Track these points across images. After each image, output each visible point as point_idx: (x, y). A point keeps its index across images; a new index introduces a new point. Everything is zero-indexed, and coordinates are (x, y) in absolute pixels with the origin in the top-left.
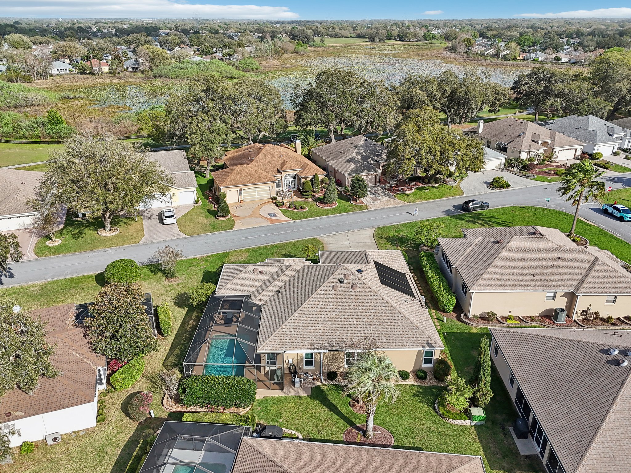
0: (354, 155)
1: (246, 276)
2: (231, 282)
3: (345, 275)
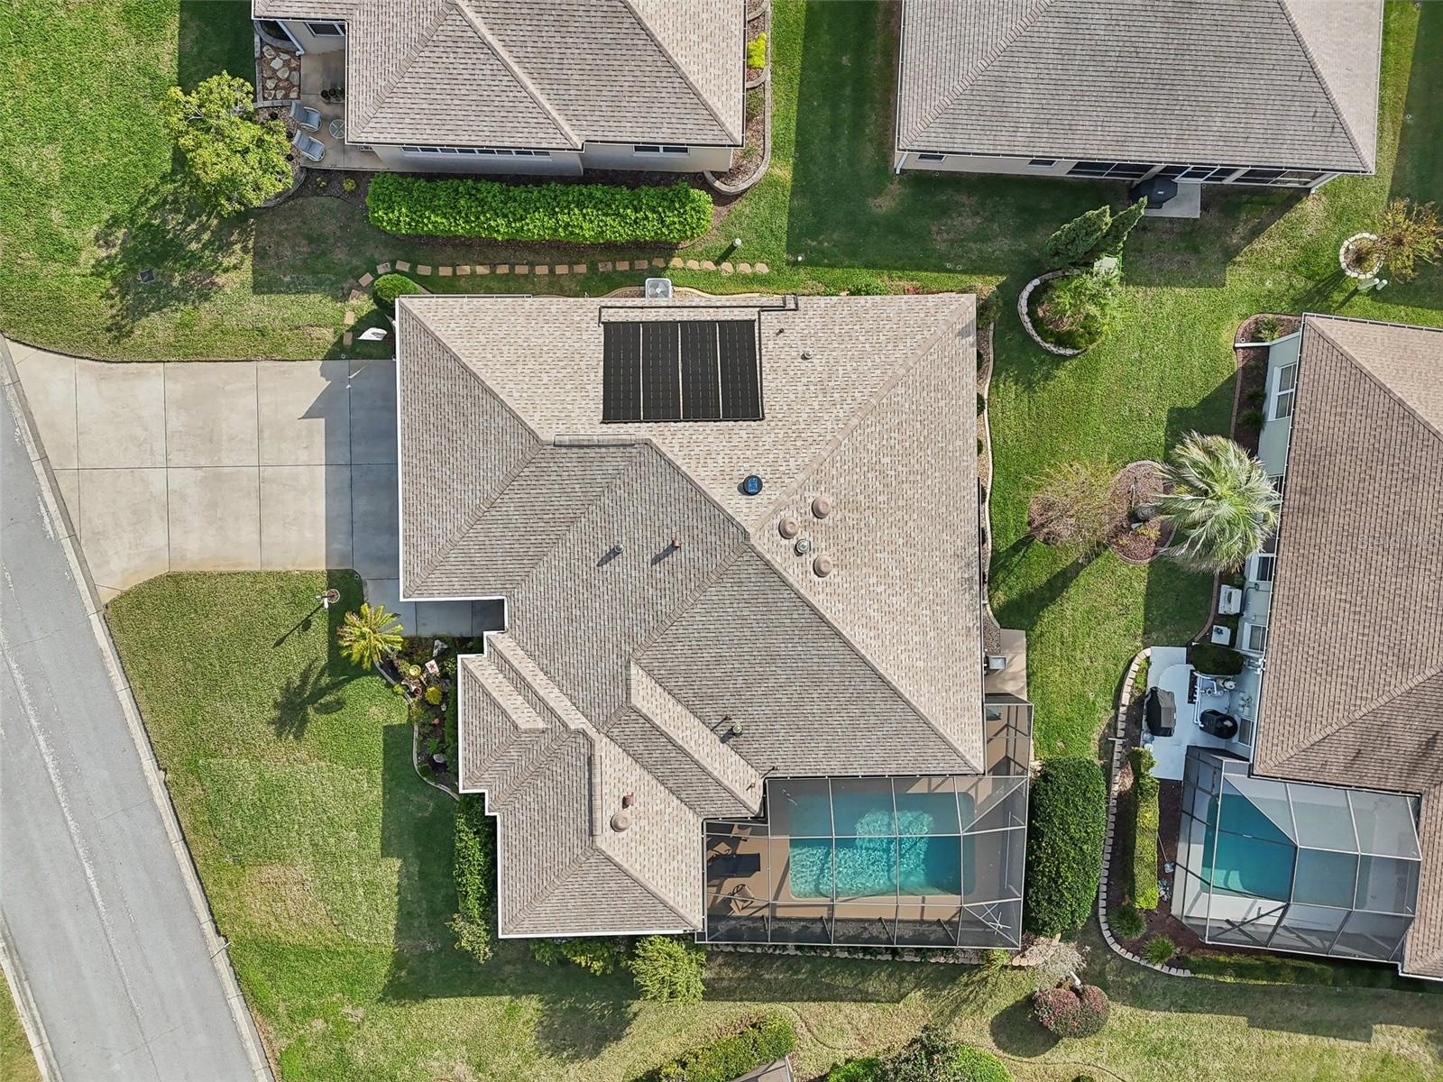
1: (641, 849)
2: (662, 893)
3: (785, 534)
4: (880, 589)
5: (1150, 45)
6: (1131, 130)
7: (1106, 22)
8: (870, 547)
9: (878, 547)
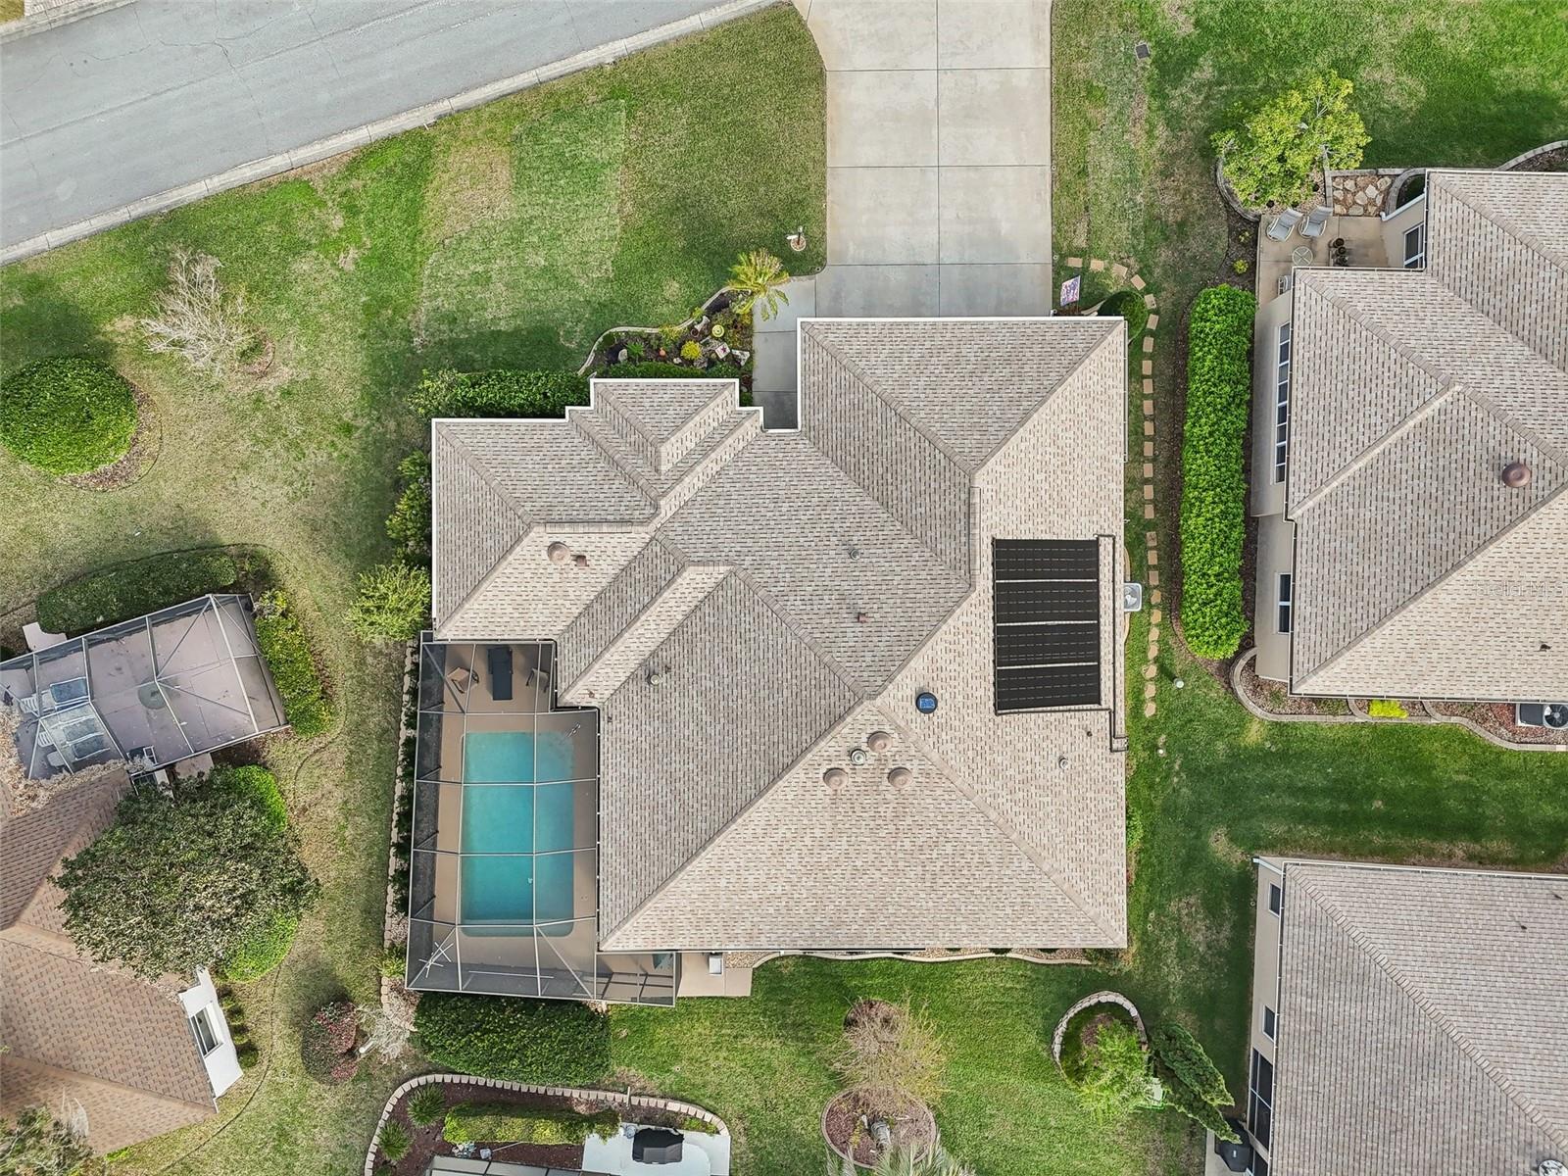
1: (528, 574)
2: (478, 596)
3: (873, 737)
4: (808, 841)
5: (1404, 1147)
6: (1308, 1123)
7: (1430, 1099)
8: (854, 830)
9: (853, 839)
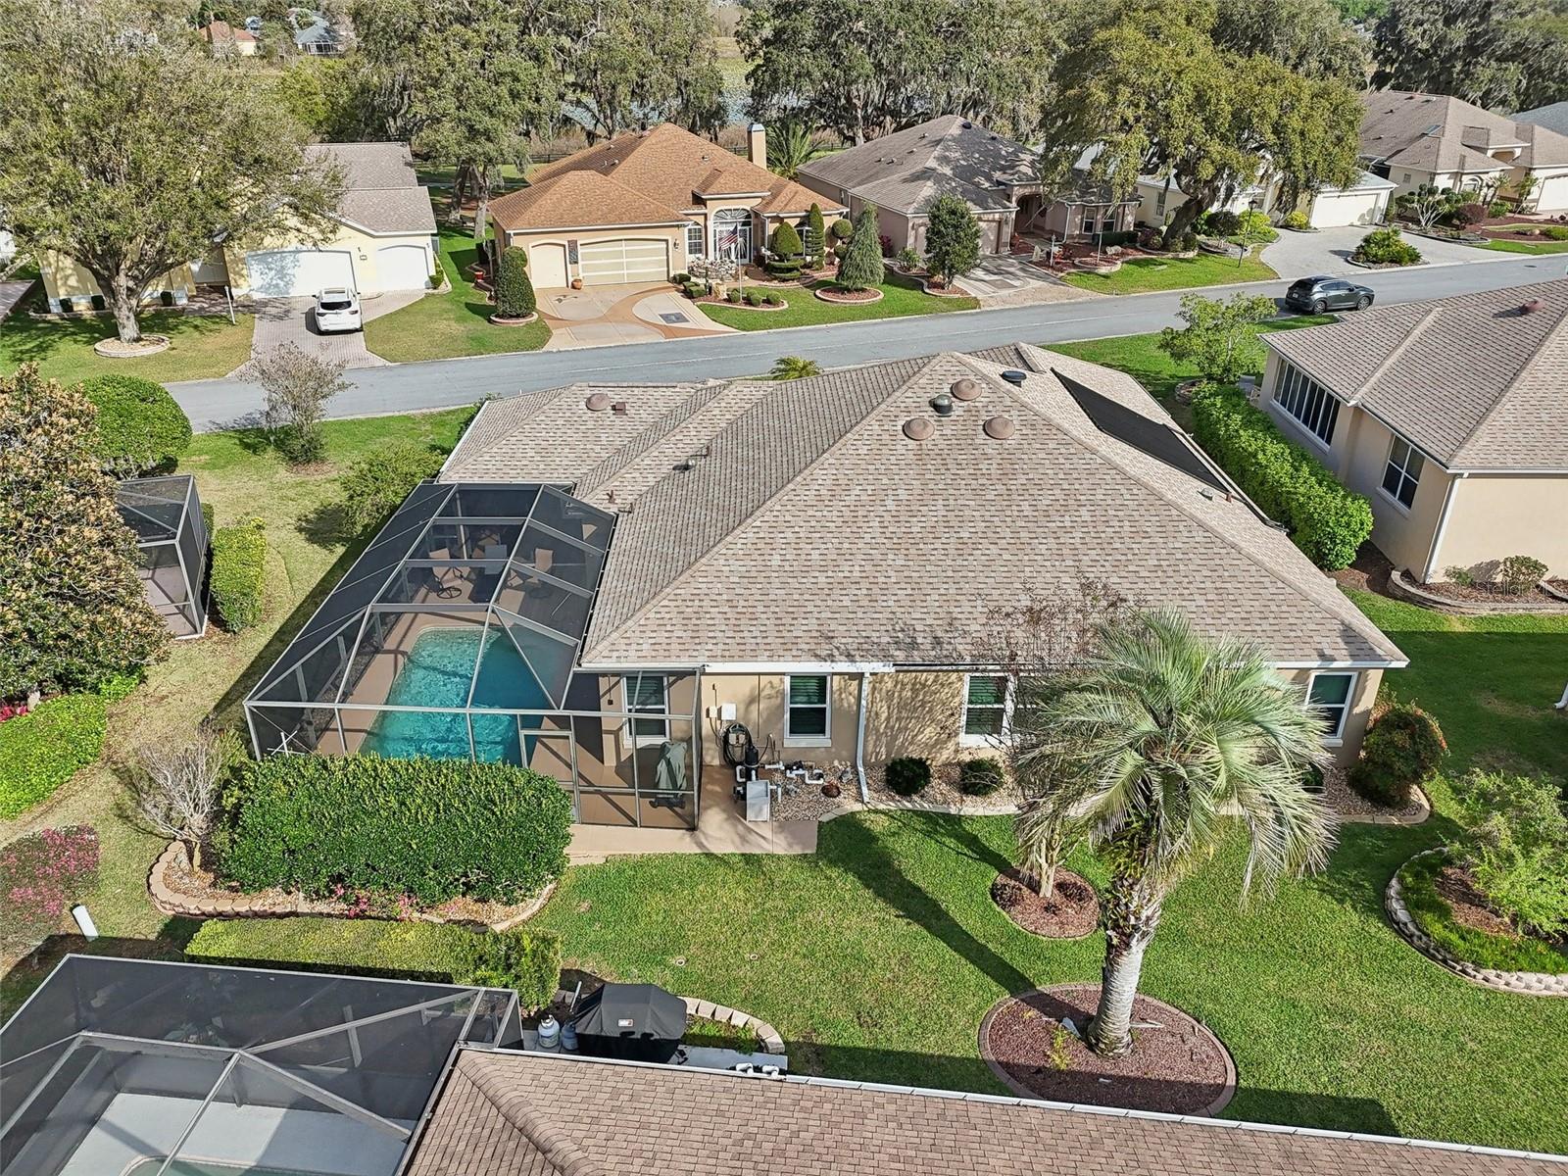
0: (931, 163)
1: (560, 422)
2: (500, 440)
3: (955, 391)
4: (891, 504)
8: (952, 491)
